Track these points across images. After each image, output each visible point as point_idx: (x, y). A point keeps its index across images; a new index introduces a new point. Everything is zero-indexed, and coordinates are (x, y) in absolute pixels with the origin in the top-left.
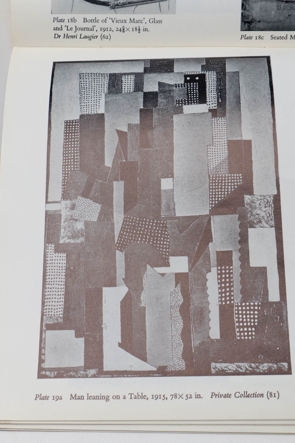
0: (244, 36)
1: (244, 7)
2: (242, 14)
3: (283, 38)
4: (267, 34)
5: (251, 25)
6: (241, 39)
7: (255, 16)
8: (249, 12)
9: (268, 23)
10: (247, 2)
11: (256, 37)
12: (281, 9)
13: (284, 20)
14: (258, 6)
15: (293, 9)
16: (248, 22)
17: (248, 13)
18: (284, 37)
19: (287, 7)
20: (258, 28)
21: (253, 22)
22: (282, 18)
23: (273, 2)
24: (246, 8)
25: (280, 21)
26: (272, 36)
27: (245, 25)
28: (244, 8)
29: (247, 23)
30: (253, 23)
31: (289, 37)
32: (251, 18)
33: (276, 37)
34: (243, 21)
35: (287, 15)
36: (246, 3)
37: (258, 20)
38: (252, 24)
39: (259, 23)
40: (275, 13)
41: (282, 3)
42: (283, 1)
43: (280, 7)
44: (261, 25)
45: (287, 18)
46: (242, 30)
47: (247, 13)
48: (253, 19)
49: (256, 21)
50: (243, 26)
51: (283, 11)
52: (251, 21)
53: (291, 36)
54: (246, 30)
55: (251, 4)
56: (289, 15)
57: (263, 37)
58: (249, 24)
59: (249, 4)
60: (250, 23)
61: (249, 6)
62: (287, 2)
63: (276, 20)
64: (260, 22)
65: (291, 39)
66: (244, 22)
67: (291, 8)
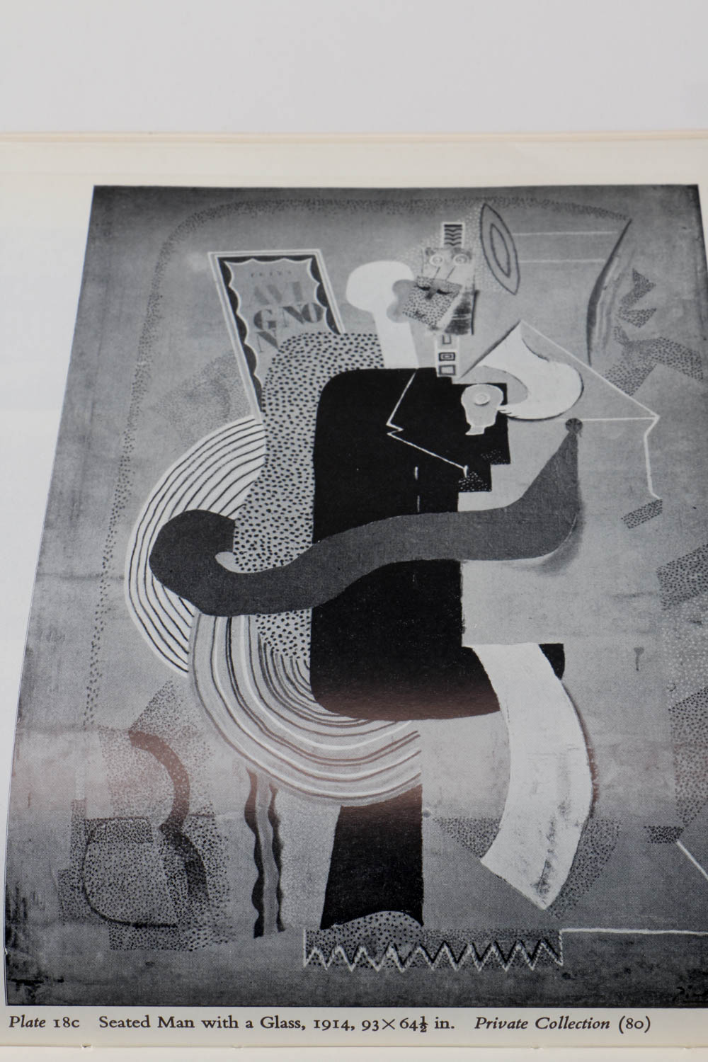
0: (19, 1020)
1: (13, 939)
2: (7, 958)
3: (136, 1024)
4: (88, 1015)
5: (35, 989)
6: (11, 1026)
7: (45, 966)
8: (27, 952)
9: (86, 984)
10: (22, 925)
11: (57, 1021)
12: (124, 947)
13: (135, 977)
14: (55, 938)
15: (160, 947)
16: (27, 983)
17: (25, 955)
18: (138, 1022)
19: (140, 940)
20: (59, 999)
21: (41, 982)
22: (127, 972)
23: (97, 925)
24: (18, 942)
25: (123, 980)
26: (103, 1019)
27: (17, 990)
28: (11, 942)
29: (23, 985)
30: (41, 985)
31: (154, 1021)
32: (33, 971)
33: (115, 1022)
34: (13, 978)
35: (141, 964)
36: (16, 928)
37: (57, 976)
38: (39, 987)
39: (60, 984)
40: (105, 956)
41: (125, 928)
42: (128, 924)
43: (119, 941)
44: (66, 990)
45: (143, 971)
46: (9, 1004)
47: (21, 957)
48: (40, 974)
49: (52, 978)
50: (13, 989)
51: (130, 951)
52: (36, 978)
53: (161, 1019)
54: (23, 1004)
55: (32, 930)
56: (147, 964)
57: (78, 1021)
58: (30, 988)
59: (27, 931)
60: (33, 983)
61: (27, 936)
62: (141, 927)
63: (110, 977)
64: (61, 981)
65: (160, 1026)
66: (14, 980)
67: (153, 943)
